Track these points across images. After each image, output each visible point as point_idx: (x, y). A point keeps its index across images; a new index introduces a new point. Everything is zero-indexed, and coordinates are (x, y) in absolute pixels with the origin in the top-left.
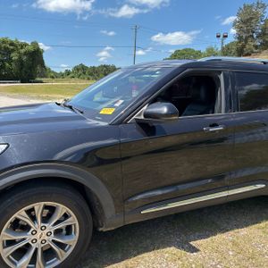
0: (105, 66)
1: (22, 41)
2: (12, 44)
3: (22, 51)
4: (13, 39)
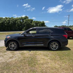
0: (63, 26)
1: (40, 21)
2: (38, 22)
3: (40, 23)
4: (38, 21)
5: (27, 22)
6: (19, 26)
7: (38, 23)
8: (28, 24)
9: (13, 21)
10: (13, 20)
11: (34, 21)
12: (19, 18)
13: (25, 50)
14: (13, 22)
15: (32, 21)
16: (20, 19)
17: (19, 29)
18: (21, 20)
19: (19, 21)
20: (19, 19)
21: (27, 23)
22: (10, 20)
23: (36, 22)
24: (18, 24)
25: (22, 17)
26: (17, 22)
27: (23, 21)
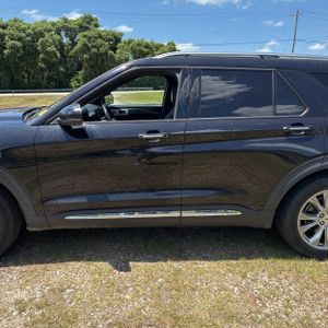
2: (147, 46)
4: (148, 41)
5: (93, 47)
6: (51, 66)
7: (146, 50)
8: (97, 55)
9: (20, 39)
10: (23, 35)
11: (124, 39)
12: (53, 24)
13: (78, 259)
14: (19, 44)
15: (117, 39)
16: (58, 32)
17: (55, 80)
18: (63, 34)
19: (54, 41)
20: (50, 31)
21: (94, 50)
22: (6, 31)
23: (139, 45)
24: (47, 53)
25: (66, 20)
26: (43, 45)
27: (72, 40)
